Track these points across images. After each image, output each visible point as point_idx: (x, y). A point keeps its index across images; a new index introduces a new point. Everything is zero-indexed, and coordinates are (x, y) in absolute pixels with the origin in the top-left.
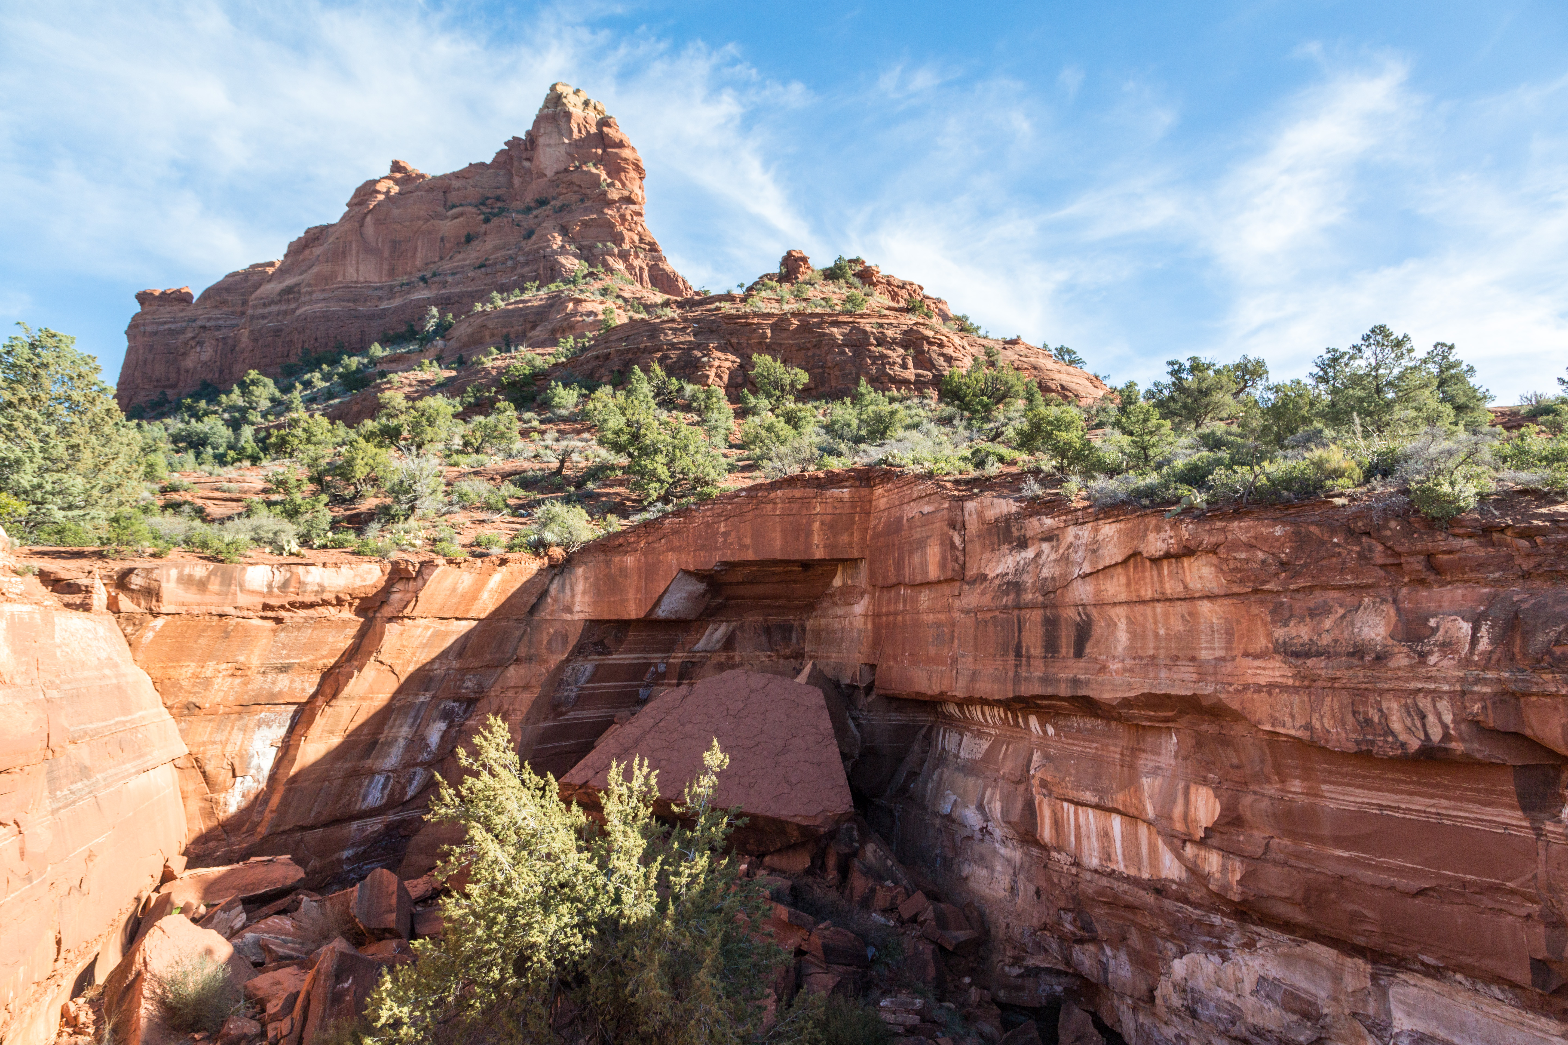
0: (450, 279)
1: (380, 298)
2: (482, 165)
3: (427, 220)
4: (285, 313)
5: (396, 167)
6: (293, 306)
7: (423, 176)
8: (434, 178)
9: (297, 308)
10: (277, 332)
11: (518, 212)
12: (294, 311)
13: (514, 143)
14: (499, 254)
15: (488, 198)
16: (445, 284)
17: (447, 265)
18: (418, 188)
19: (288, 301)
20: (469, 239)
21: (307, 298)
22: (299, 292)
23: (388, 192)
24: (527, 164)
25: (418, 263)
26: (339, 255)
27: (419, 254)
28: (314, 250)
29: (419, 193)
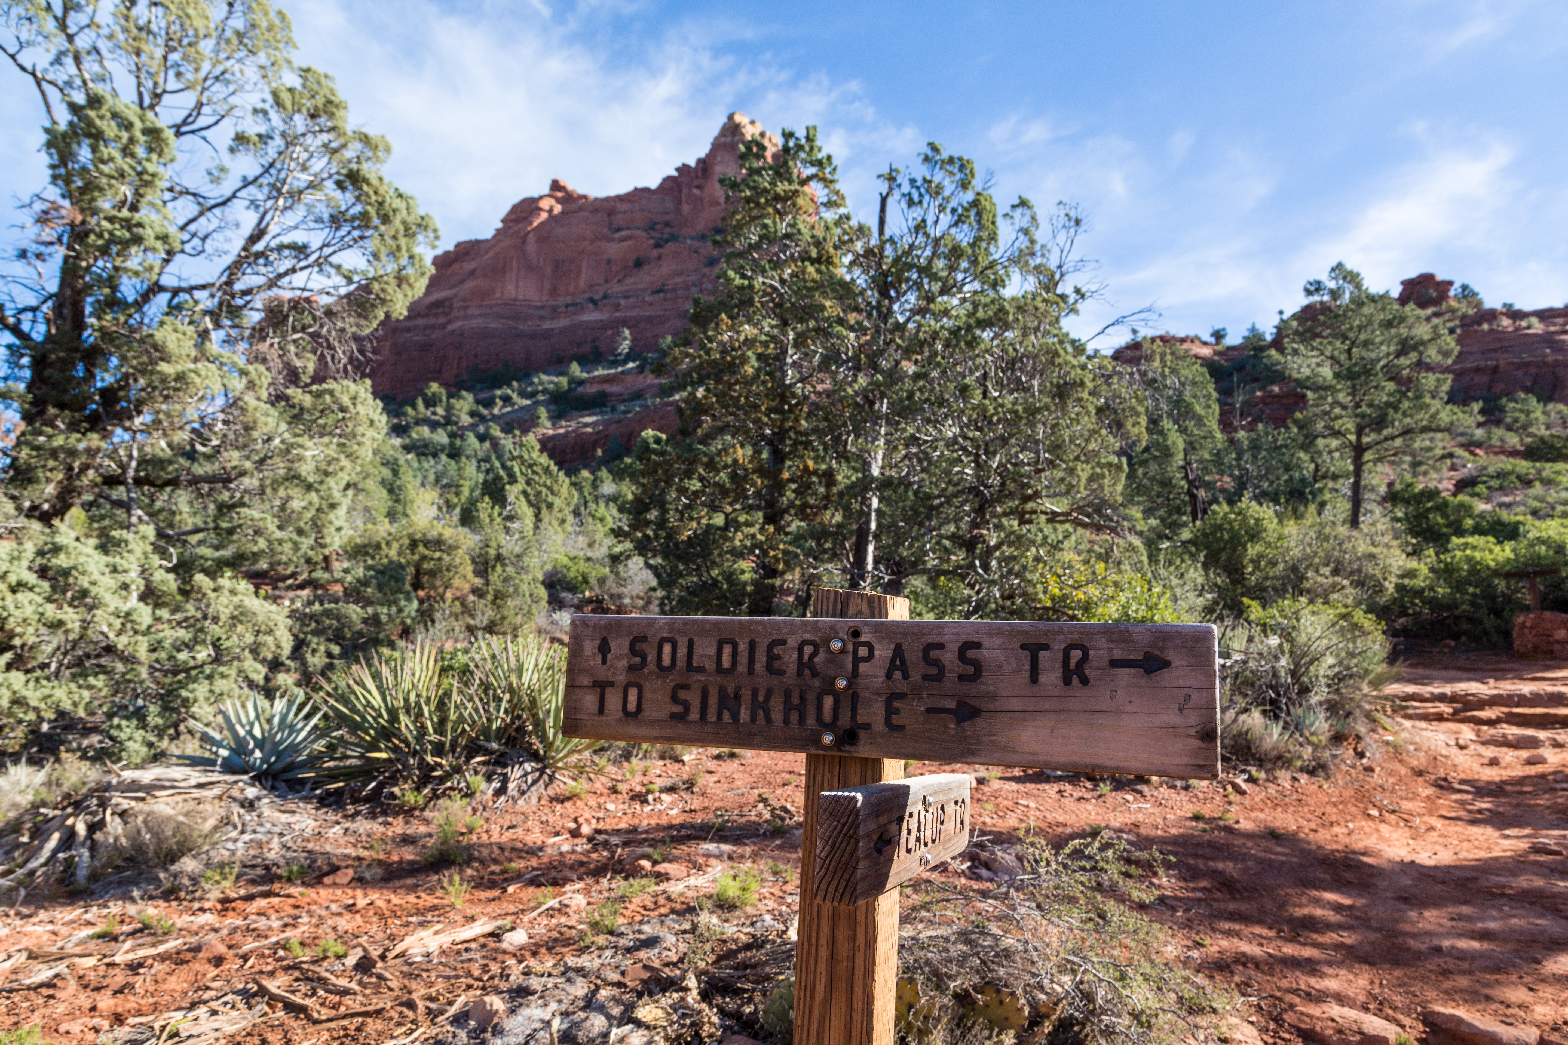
0: (623, 302)
1: (542, 318)
2: (647, 190)
3: (592, 242)
4: (433, 327)
5: (556, 186)
6: (442, 320)
7: (585, 197)
8: (596, 199)
9: (449, 322)
10: (425, 347)
11: (692, 239)
12: (444, 326)
13: (684, 169)
14: (679, 280)
15: (656, 223)
16: (617, 307)
17: (615, 288)
18: (581, 209)
19: (437, 315)
20: (639, 263)
21: (462, 313)
22: (451, 307)
23: (551, 211)
24: (696, 192)
25: (582, 284)
26: (498, 270)
27: (583, 276)
28: (465, 264)
29: (584, 214)
